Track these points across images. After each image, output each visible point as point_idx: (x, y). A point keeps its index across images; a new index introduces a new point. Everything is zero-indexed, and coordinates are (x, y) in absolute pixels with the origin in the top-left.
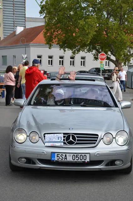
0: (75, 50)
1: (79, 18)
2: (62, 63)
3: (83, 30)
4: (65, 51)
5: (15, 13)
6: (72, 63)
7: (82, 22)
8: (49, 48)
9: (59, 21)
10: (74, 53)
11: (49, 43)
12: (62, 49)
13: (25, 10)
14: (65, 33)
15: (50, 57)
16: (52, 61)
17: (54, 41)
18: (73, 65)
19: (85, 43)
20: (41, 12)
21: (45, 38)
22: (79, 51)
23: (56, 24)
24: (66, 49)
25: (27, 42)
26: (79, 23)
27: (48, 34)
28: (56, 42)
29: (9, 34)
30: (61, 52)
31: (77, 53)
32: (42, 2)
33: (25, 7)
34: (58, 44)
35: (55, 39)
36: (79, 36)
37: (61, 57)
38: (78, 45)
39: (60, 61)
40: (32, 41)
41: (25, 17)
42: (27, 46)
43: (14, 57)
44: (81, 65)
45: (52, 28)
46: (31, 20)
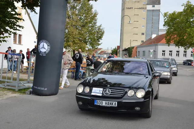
0: (186, 47)
1: (187, 28)
2: (178, 55)
3: (189, 35)
4: (179, 48)
5: (153, 27)
6: (185, 55)
7: (189, 30)
8: (168, 46)
9: (175, 30)
10: (185, 49)
11: (168, 43)
12: (177, 47)
13: (159, 25)
14: (179, 37)
15: (171, 51)
16: (171, 54)
17: (171, 41)
18: (185, 56)
19: (191, 42)
20: (164, 25)
21: (166, 40)
22: (189, 47)
23: (173, 32)
24: (180, 47)
25: (157, 43)
26: (187, 31)
27: (168, 38)
28: (173, 43)
29: (148, 39)
30: (176, 49)
31: (188, 49)
32: (165, 20)
33: (159, 24)
34: (174, 43)
35: (172, 40)
36: (187, 38)
37: (178, 52)
38: (188, 44)
39: (177, 54)
40: (160, 42)
41: (159, 29)
42: (157, 45)
43: (149, 51)
44: (191, 56)
45: (170, 34)
46: (162, 30)
